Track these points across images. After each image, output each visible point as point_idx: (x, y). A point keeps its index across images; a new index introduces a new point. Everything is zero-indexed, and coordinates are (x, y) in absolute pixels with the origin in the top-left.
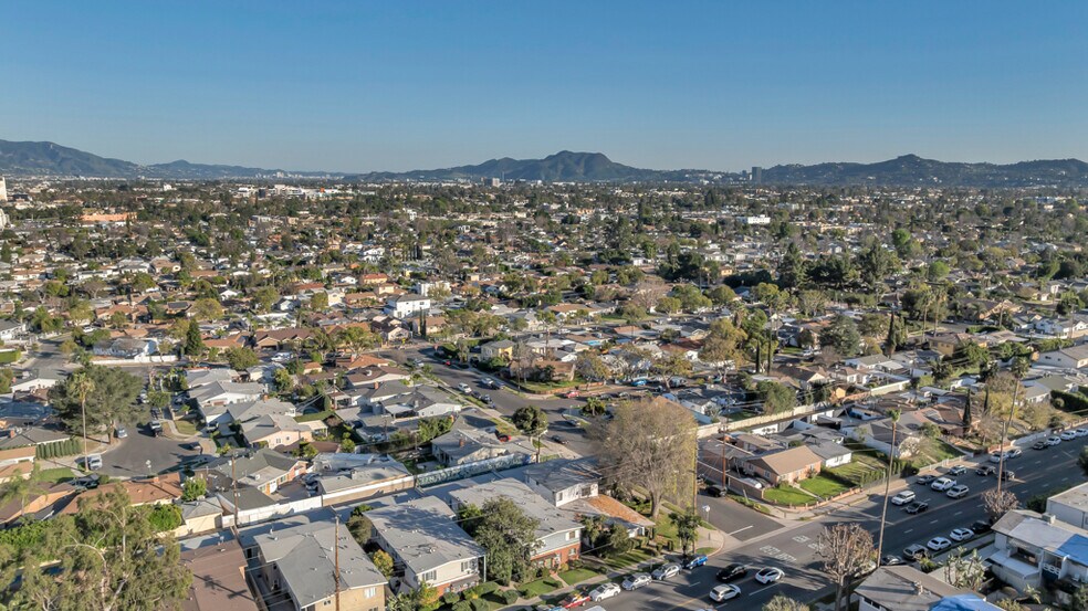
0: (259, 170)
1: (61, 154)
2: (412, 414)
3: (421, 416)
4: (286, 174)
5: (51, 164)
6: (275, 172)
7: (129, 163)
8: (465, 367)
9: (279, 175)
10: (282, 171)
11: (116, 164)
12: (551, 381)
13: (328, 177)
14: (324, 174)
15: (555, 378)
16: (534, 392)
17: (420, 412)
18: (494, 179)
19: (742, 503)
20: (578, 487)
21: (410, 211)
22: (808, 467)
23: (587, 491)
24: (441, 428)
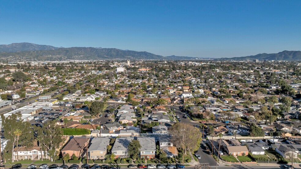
0: (192, 58)
1: (148, 54)
2: (157, 121)
3: (159, 121)
4: (198, 58)
6: (196, 58)
7: (162, 56)
8: (184, 112)
9: (197, 59)
10: (197, 58)
11: (158, 56)
12: (202, 118)
13: (210, 59)
14: (209, 58)
15: (203, 118)
16: (194, 120)
17: (159, 120)
18: (257, 60)
19: (214, 157)
20: (167, 143)
21: (217, 69)
22: (242, 152)
23: (169, 144)
24: (156, 124)
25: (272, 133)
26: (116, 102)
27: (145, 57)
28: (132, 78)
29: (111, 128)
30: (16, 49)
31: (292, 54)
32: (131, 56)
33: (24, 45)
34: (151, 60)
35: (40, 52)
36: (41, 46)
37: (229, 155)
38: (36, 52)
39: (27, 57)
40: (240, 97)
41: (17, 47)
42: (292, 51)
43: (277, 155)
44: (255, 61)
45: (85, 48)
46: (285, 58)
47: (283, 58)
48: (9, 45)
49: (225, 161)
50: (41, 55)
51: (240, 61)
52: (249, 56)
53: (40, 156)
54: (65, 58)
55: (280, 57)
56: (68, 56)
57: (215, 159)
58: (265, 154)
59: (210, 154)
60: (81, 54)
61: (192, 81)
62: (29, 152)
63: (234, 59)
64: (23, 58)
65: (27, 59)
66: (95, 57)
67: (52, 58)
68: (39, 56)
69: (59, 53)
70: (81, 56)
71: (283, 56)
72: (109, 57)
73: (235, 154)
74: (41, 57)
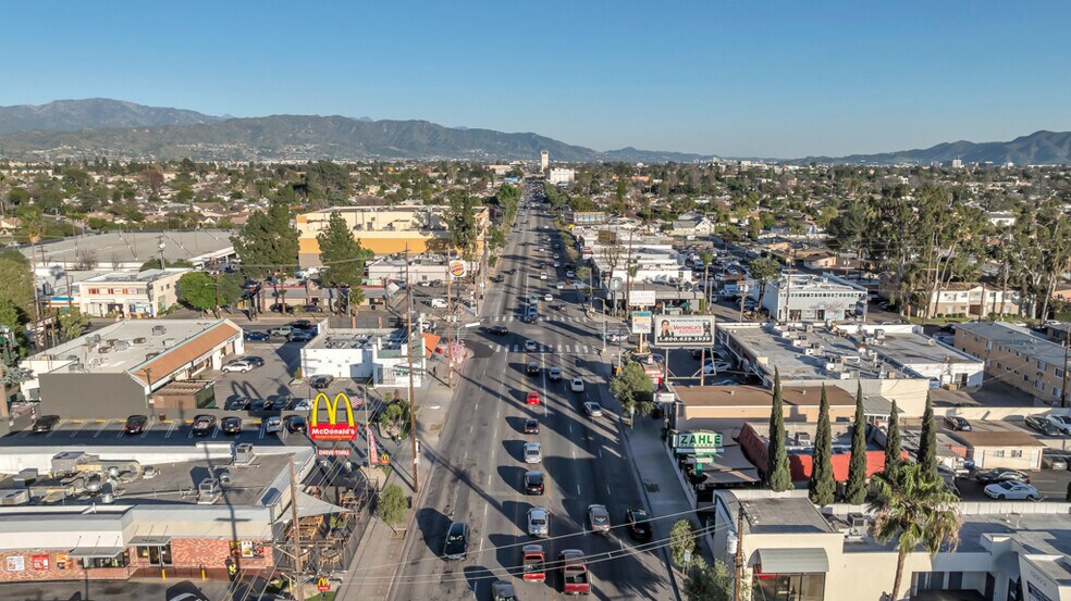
0: (695, 156)
1: (540, 143)
5: (532, 151)
7: (589, 150)
10: (717, 157)
11: (577, 149)
27: (533, 155)
30: (69, 121)
32: (481, 147)
33: (98, 107)
35: (161, 132)
36: (158, 110)
38: (147, 131)
39: (120, 147)
41: (74, 113)
45: (316, 120)
47: (1032, 157)
48: (43, 106)
50: (169, 144)
52: (907, 150)
54: (251, 152)
55: (1021, 155)
56: (262, 147)
60: (307, 141)
63: (846, 159)
64: (107, 153)
65: (122, 154)
66: (358, 151)
67: (208, 152)
68: (161, 145)
69: (231, 138)
70: (309, 147)
71: (1034, 149)
72: (405, 151)
74: (170, 148)
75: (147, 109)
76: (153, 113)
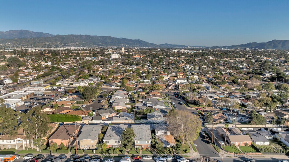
0: (184, 46)
1: (141, 42)
2: (152, 107)
3: (154, 108)
4: (190, 47)
6: (188, 46)
7: (155, 44)
8: (180, 98)
9: (189, 47)
11: (152, 44)
12: (198, 104)
13: (201, 47)
14: (200, 47)
15: (200, 104)
16: (190, 107)
17: (154, 107)
18: (247, 48)
19: (214, 147)
20: (163, 131)
21: (210, 57)
22: (245, 142)
23: (166, 133)
24: (151, 111)
25: (274, 122)
26: (110, 87)
27: (139, 45)
28: (126, 65)
29: (104, 114)
30: (13, 36)
31: (281, 43)
32: (125, 43)
33: (21, 32)
34: (145, 47)
35: (37, 39)
36: (38, 33)
37: (231, 145)
38: (33, 39)
39: (24, 43)
40: (235, 84)
41: (15, 34)
42: (282, 41)
43: (283, 145)
44: (246, 49)
45: (80, 36)
46: (275, 47)
47: (272, 47)
48: (7, 32)
49: (227, 152)
50: (38, 42)
51: (231, 50)
52: (240, 44)
53: (25, 145)
54: (61, 45)
55: (269, 46)
56: (64, 43)
57: (216, 149)
58: (270, 145)
59: (209, 144)
60: (77, 42)
61: (185, 68)
62: (12, 141)
63: (225, 47)
64: (20, 45)
65: (24, 45)
66: (91, 44)
67: (48, 45)
68: (36, 43)
69: (56, 41)
70: (77, 43)
71: (273, 45)
72: (104, 44)
73: (237, 144)
74: (38, 44)
75: (35, 33)
76: (37, 34)
